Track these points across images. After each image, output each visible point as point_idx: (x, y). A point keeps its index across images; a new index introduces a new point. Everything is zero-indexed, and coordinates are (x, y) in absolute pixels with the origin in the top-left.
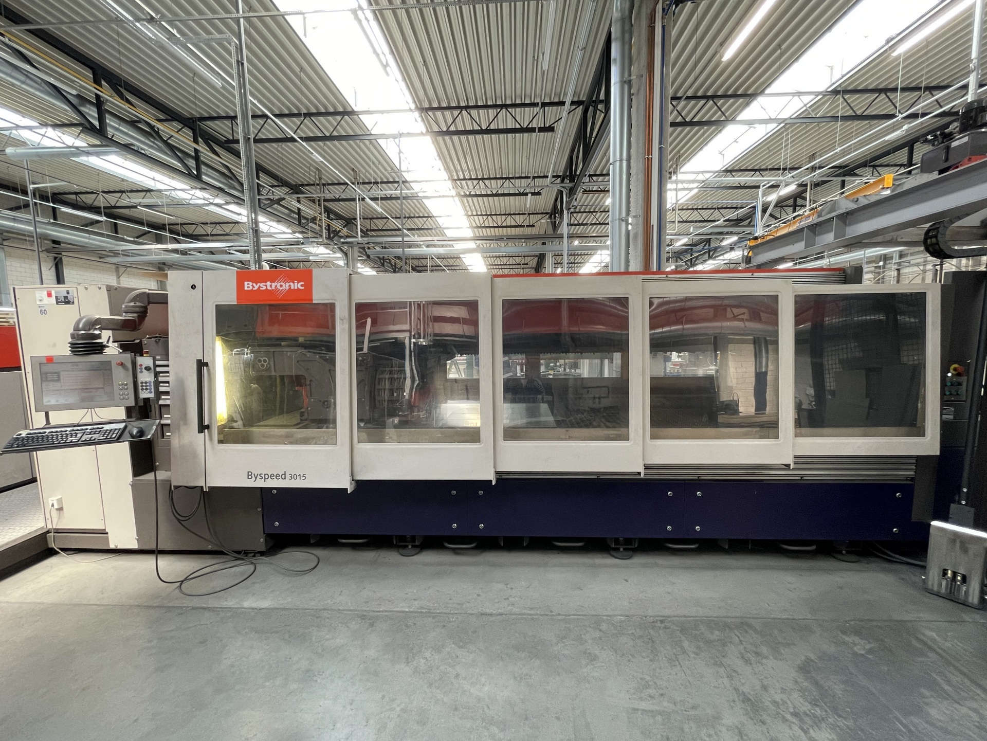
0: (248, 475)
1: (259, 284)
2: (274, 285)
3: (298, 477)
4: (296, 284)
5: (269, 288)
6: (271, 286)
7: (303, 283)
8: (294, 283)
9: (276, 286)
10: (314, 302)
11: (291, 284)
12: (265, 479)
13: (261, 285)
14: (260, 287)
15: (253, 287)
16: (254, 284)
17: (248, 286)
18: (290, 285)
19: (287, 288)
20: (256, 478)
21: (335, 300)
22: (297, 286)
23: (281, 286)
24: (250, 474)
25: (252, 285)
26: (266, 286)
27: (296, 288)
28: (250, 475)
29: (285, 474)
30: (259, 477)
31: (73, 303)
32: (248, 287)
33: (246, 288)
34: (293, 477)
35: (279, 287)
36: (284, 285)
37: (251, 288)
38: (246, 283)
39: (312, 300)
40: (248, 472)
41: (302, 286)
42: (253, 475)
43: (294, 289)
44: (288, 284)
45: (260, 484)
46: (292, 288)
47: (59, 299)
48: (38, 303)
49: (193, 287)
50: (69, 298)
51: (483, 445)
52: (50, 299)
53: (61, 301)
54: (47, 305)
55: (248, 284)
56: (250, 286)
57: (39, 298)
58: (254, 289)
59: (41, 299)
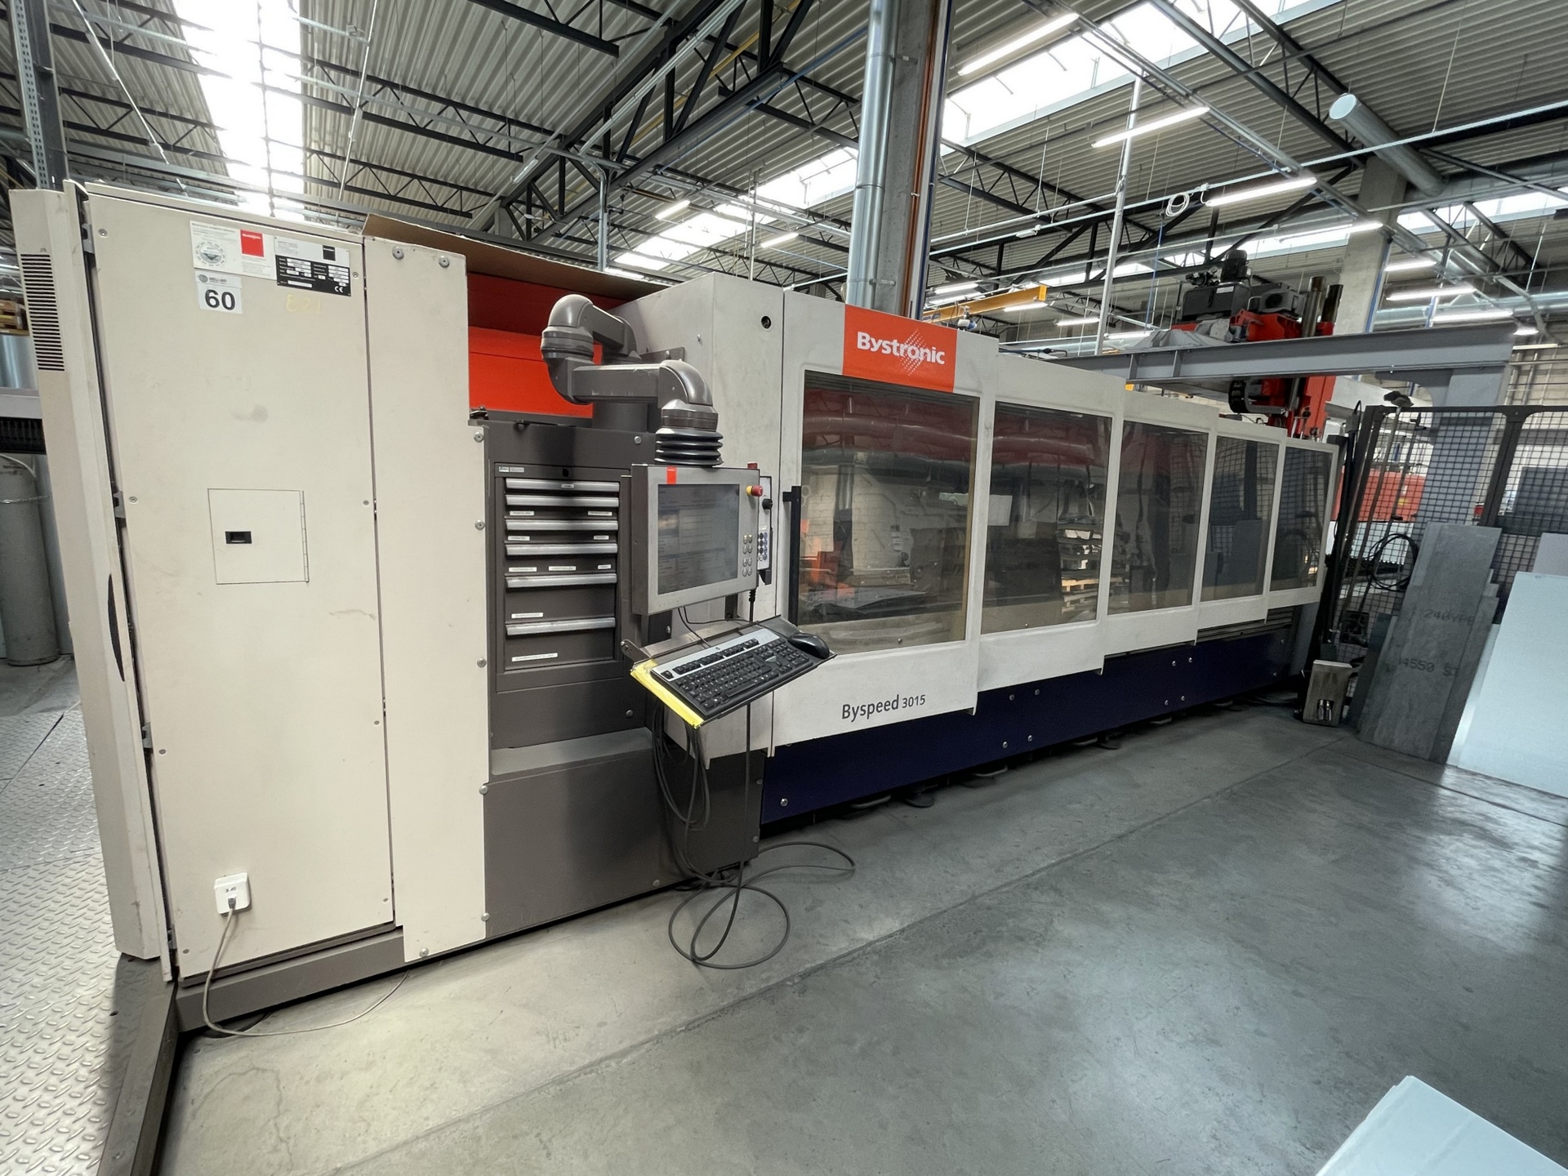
0: (844, 711)
1: (880, 341)
2: (903, 347)
3: (915, 701)
4: (934, 352)
5: (895, 353)
6: (898, 348)
7: (943, 353)
8: (931, 350)
9: (906, 351)
10: (955, 391)
11: (927, 351)
12: (869, 713)
13: (885, 343)
14: (881, 347)
15: (872, 346)
16: (873, 340)
17: (863, 340)
18: (925, 353)
19: (922, 359)
20: (855, 715)
21: (980, 392)
22: (936, 357)
23: (913, 352)
24: (846, 708)
25: (870, 341)
26: (891, 347)
27: (933, 361)
28: (846, 711)
29: (897, 701)
30: (860, 712)
31: (347, 291)
32: (864, 344)
33: (860, 346)
34: (908, 703)
35: (910, 355)
36: (917, 352)
37: (867, 347)
38: (860, 334)
39: (951, 386)
40: (844, 706)
41: (942, 358)
42: (851, 710)
43: (931, 362)
44: (923, 351)
45: (862, 723)
46: (929, 360)
47: (294, 268)
48: (198, 263)
49: (766, 321)
50: (332, 272)
51: (1098, 622)
52: (252, 259)
53: (300, 277)
54: (240, 278)
55: (864, 338)
56: (866, 341)
57: (204, 249)
58: (872, 350)
59: (214, 252)
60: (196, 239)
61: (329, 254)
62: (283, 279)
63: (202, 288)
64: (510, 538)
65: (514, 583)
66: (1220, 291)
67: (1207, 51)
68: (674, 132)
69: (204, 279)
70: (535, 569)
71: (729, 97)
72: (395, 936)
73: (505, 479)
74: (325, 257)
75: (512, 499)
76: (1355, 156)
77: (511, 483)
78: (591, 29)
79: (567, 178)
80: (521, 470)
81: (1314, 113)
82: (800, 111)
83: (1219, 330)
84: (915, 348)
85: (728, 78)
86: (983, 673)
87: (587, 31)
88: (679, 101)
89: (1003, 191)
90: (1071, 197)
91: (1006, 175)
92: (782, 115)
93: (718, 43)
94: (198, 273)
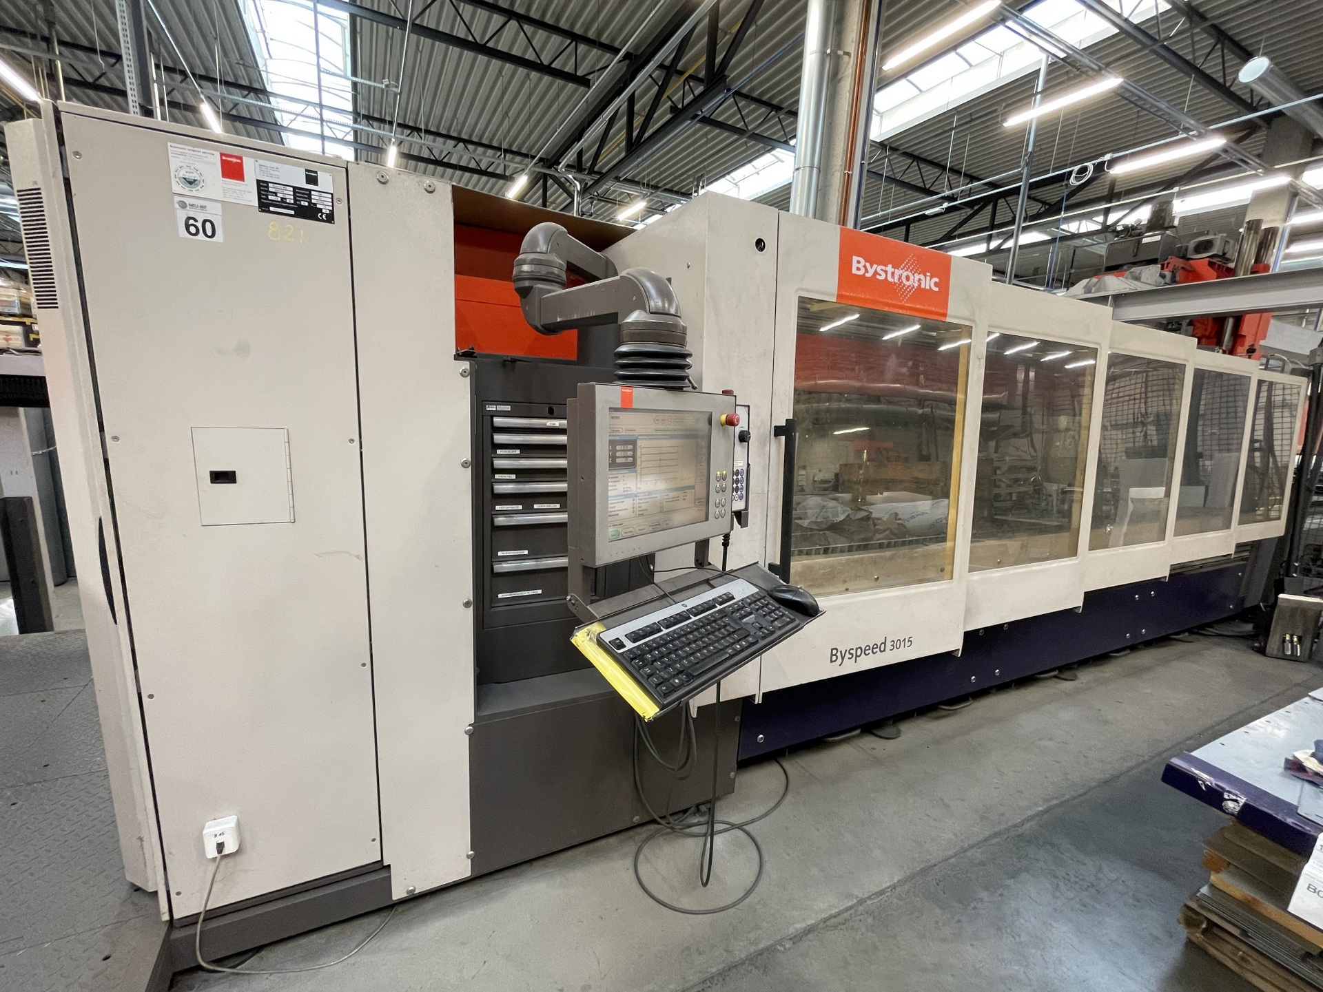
0: (832, 655)
1: (875, 266)
2: (898, 272)
3: (902, 643)
4: (928, 278)
5: (890, 279)
6: (893, 274)
7: (937, 280)
8: (925, 276)
9: (900, 277)
10: (948, 320)
11: (922, 277)
12: (857, 656)
13: (880, 268)
14: (876, 273)
15: (867, 271)
16: (868, 265)
17: (858, 265)
18: (920, 280)
19: (916, 285)
20: (843, 659)
21: (973, 321)
22: (929, 283)
23: (908, 278)
24: (834, 652)
25: (865, 266)
26: (886, 272)
27: (928, 287)
28: (834, 654)
29: (885, 643)
30: (848, 655)
31: (330, 218)
32: (858, 269)
33: (854, 271)
34: (895, 645)
35: (904, 281)
36: (912, 278)
37: (862, 272)
38: (855, 259)
39: (945, 315)
40: (832, 650)
41: (936, 284)
42: (839, 654)
43: (925, 289)
44: (917, 277)
45: (850, 667)
46: (923, 286)
47: (275, 194)
48: (177, 187)
49: (760, 244)
50: (315, 198)
51: (1079, 559)
52: (232, 183)
53: (282, 203)
54: (219, 205)
55: (859, 262)
56: (860, 266)
57: (182, 173)
58: (867, 275)
59: (192, 176)
60: (174, 163)
61: (312, 179)
62: (264, 205)
63: (182, 216)
64: (497, 476)
65: (501, 521)
66: (1145, 241)
67: (1118, 31)
68: (634, 146)
69: (183, 205)
70: (520, 507)
71: (678, 114)
72: (383, 874)
73: (492, 417)
74: (308, 182)
75: (500, 438)
76: (1260, 117)
77: (498, 421)
78: (569, 69)
79: (548, 194)
80: (508, 408)
81: (1221, 81)
82: (737, 121)
83: (1150, 276)
84: (910, 274)
85: (678, 100)
86: (968, 612)
87: (566, 70)
88: (638, 121)
89: (913, 178)
90: (973, 178)
91: (915, 163)
92: (722, 126)
93: (670, 70)
94: (177, 199)
